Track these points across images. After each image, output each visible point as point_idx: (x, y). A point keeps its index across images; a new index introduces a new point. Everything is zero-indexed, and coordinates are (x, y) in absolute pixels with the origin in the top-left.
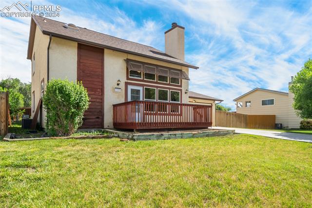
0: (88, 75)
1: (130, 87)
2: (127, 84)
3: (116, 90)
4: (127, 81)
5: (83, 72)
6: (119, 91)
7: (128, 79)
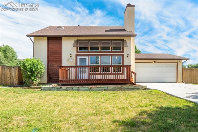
0: (53, 53)
1: (79, 58)
2: (77, 56)
3: (70, 60)
4: (77, 54)
5: (50, 52)
6: (72, 60)
7: (77, 52)
